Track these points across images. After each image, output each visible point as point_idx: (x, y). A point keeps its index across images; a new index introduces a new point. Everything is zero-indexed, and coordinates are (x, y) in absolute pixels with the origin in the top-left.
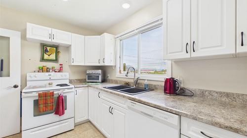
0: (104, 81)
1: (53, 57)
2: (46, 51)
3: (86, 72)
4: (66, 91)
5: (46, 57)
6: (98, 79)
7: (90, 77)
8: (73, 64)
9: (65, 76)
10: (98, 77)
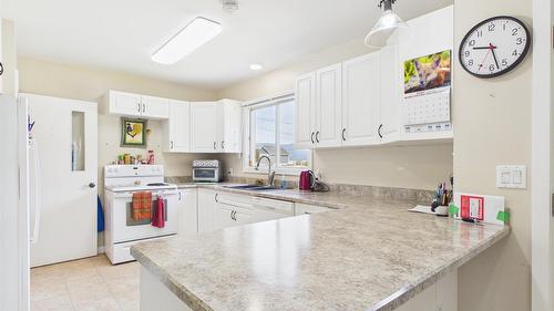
0: (222, 180)
1: (138, 138)
2: (129, 129)
3: (191, 164)
4: (167, 192)
5: (129, 139)
6: (213, 176)
7: (199, 172)
8: (172, 151)
9: (158, 171)
10: (213, 172)
